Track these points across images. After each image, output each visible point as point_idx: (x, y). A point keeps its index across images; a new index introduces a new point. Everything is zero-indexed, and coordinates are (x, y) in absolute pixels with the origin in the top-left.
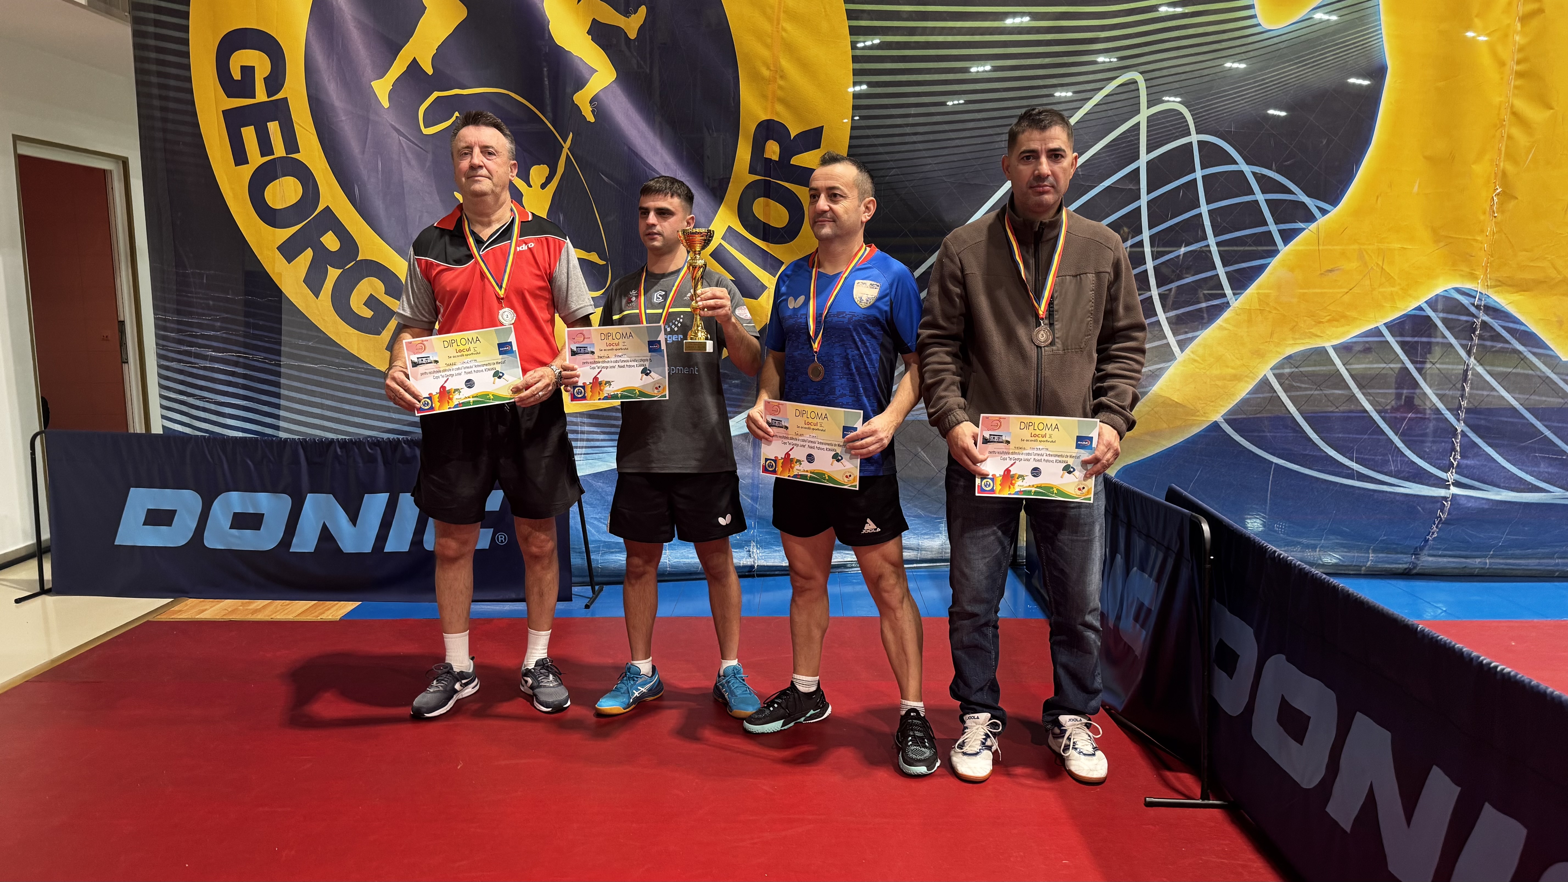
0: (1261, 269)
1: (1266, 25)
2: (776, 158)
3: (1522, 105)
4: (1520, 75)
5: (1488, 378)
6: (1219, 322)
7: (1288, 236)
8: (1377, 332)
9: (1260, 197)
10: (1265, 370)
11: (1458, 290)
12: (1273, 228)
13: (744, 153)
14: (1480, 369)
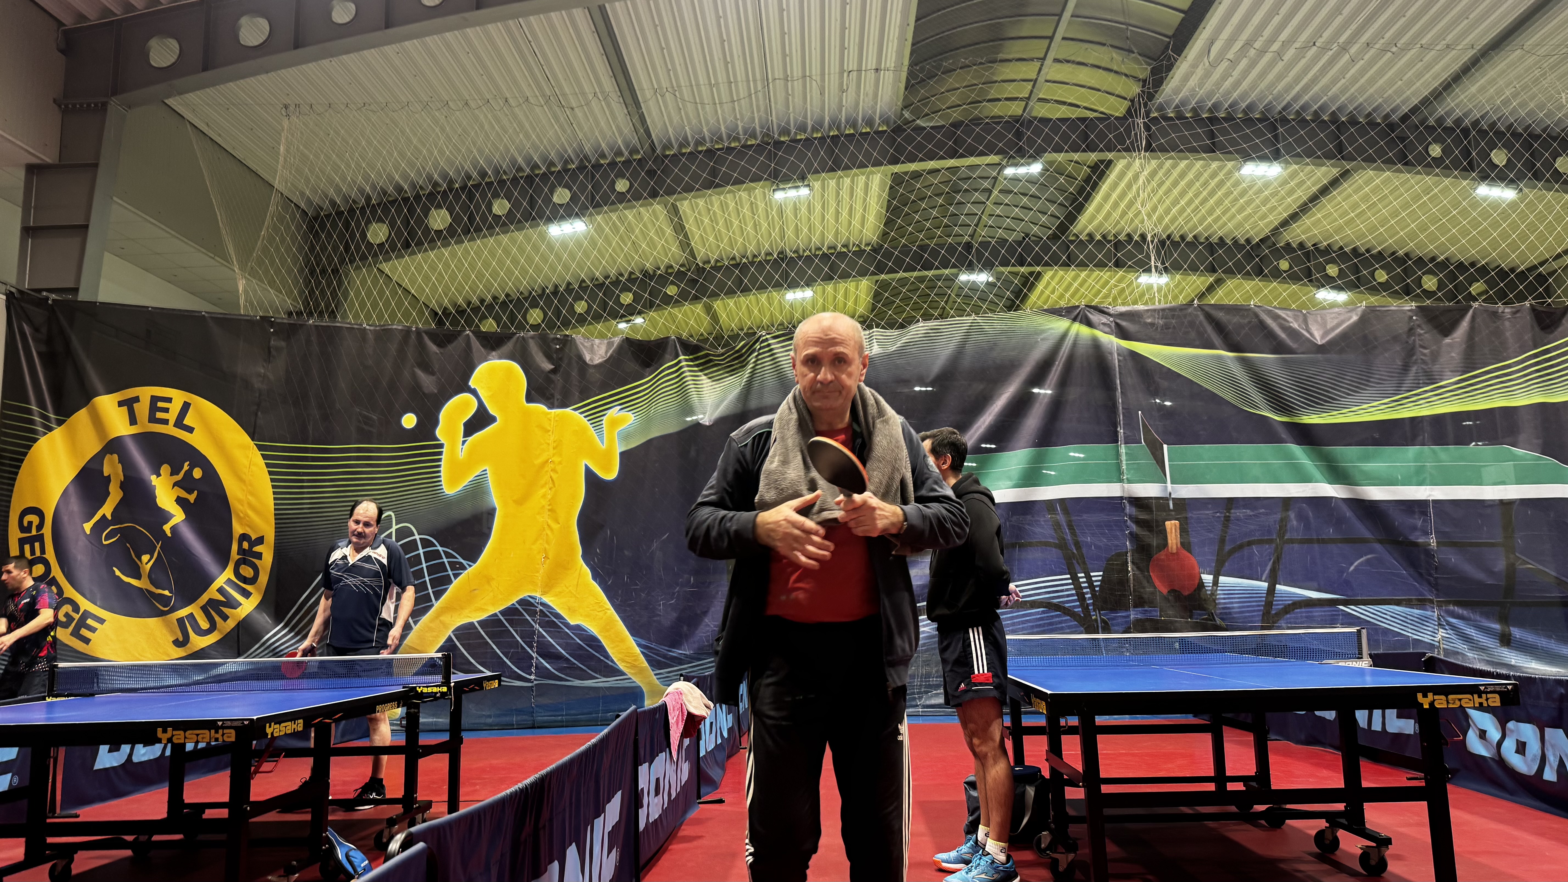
0: (446, 589)
1: (447, 493)
2: (247, 548)
3: (550, 522)
4: (549, 510)
5: (544, 633)
6: (430, 612)
7: (456, 576)
8: (495, 615)
9: (445, 560)
10: (449, 633)
11: (530, 596)
12: (450, 573)
13: (235, 547)
14: (540, 630)
